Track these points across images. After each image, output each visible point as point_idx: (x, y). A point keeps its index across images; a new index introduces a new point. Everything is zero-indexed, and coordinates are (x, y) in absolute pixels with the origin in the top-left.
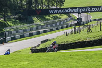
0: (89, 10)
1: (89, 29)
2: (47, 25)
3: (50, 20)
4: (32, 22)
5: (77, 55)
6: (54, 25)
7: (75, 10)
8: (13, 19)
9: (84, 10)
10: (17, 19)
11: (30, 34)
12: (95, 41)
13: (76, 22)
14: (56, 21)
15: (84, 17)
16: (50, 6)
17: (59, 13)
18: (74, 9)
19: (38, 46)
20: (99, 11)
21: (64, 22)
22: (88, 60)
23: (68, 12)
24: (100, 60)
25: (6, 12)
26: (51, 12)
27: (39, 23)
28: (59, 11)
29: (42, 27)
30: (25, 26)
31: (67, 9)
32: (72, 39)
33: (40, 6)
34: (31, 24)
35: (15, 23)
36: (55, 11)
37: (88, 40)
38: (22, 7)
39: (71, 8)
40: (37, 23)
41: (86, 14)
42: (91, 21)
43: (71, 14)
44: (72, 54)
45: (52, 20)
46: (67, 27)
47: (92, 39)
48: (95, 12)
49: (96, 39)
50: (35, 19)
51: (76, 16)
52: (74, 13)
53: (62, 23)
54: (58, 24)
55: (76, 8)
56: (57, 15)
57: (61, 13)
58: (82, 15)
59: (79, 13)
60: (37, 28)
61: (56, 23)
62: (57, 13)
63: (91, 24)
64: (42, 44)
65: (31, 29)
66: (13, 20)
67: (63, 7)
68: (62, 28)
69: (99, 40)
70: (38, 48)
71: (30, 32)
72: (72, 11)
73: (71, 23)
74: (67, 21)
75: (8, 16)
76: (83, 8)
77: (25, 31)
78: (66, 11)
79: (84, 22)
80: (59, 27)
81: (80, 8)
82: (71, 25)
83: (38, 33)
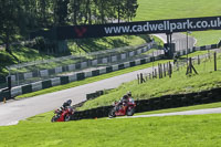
0: (190, 25)
1: (191, 66)
2: (100, 59)
3: (105, 48)
4: (68, 53)
5: (164, 125)
6: (114, 59)
7: (160, 27)
8: (26, 46)
9: (180, 26)
10: (35, 47)
11: (62, 78)
12: (204, 93)
13: (162, 52)
14: (119, 50)
15: (180, 41)
16: (106, 18)
17: (126, 33)
18: (158, 25)
19: (80, 105)
20: (211, 28)
21: (136, 53)
22: (189, 135)
23: (145, 30)
24: (215, 134)
25: (10, 32)
26: (108, 30)
27: (83, 54)
28: (126, 29)
29: (89, 63)
30: (51, 62)
31: (143, 23)
32: (154, 89)
33: (84, 19)
34: (64, 58)
35: (30, 55)
36: (117, 30)
37: (188, 90)
38: (45, 21)
39: (151, 23)
40: (77, 54)
41: (183, 34)
42: (194, 50)
43: (152, 36)
44: (155, 122)
45: (111, 49)
46: (143, 62)
47: (197, 90)
48: (202, 29)
49: (205, 88)
50: (73, 46)
51: (162, 38)
52: (158, 32)
53: (132, 54)
54: (123, 56)
55: (162, 22)
56: (121, 38)
57: (130, 34)
58: (175, 37)
59: (168, 33)
60: (78, 67)
61: (119, 55)
62: (121, 34)
63: (193, 56)
64: (89, 102)
65: (65, 69)
66: (26, 50)
67: (134, 20)
68: (133, 65)
69: (213, 90)
70: (81, 109)
71: (64, 75)
72: (154, 27)
73: (151, 54)
74: (143, 51)
75: (14, 40)
76: (176, 21)
77: (52, 72)
78: (140, 28)
79: (179, 53)
80: (127, 63)
81: (171, 21)
82: (153, 59)
83: (81, 77)
